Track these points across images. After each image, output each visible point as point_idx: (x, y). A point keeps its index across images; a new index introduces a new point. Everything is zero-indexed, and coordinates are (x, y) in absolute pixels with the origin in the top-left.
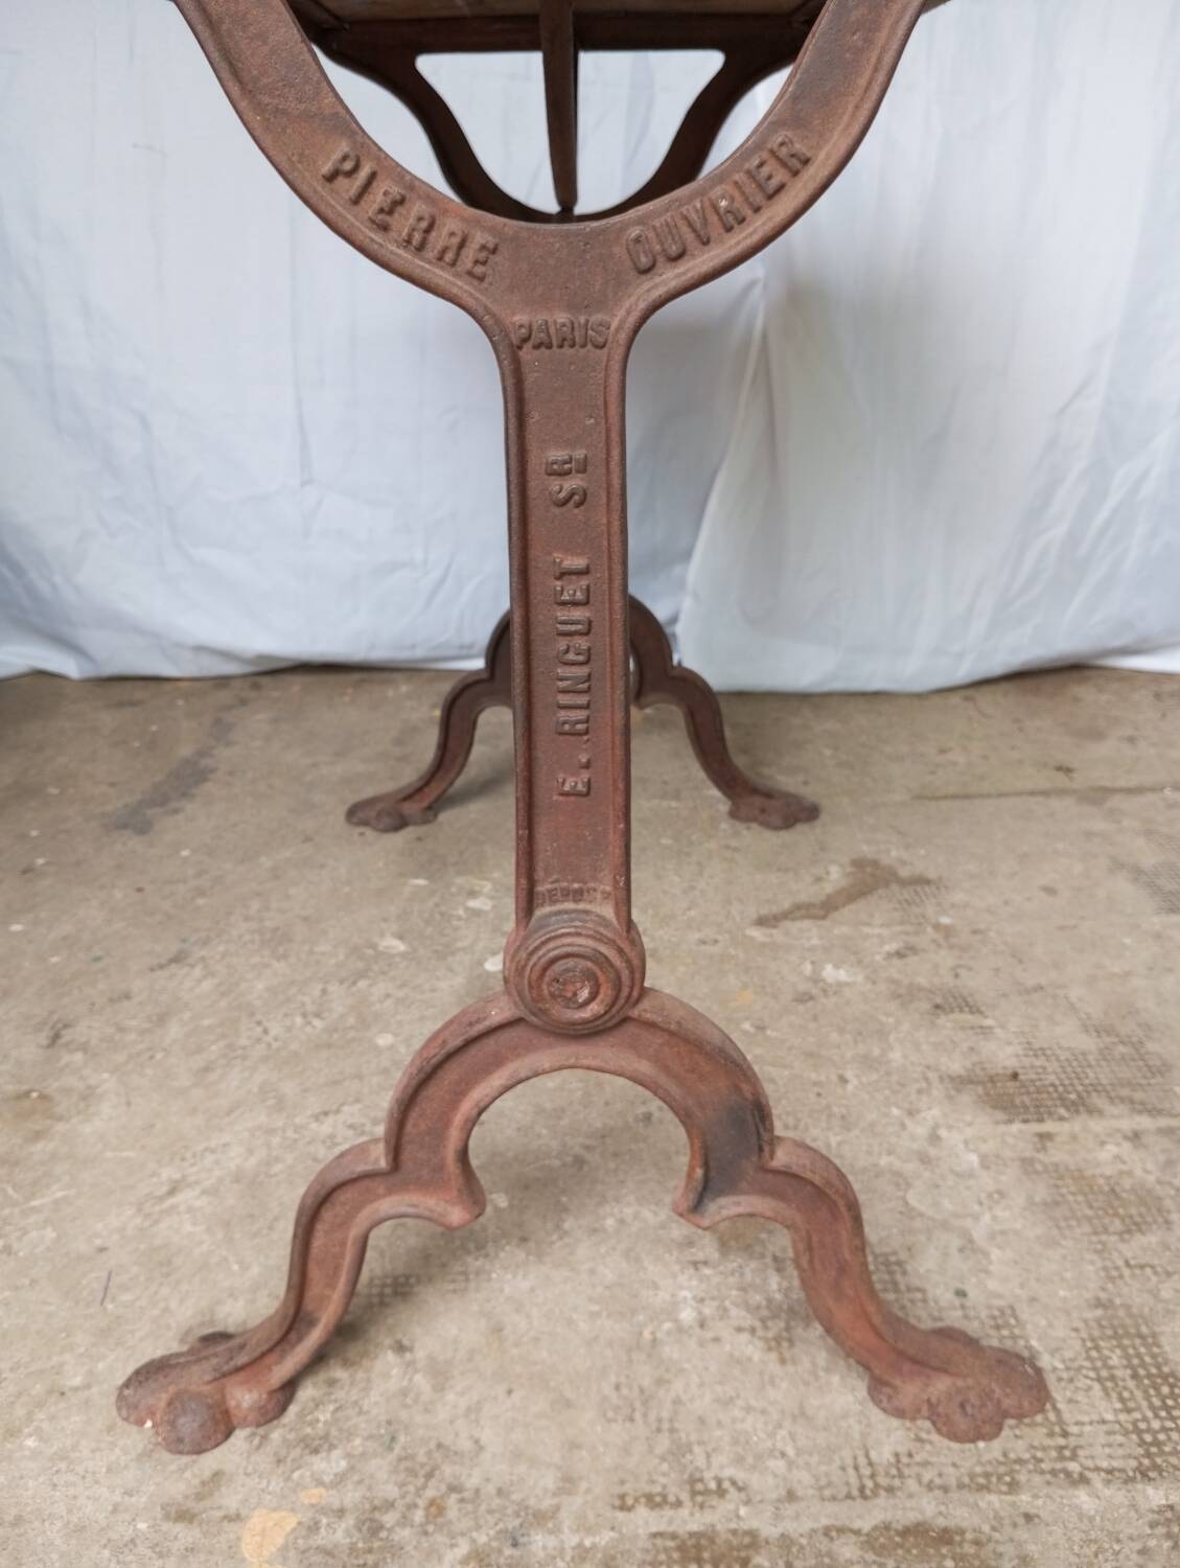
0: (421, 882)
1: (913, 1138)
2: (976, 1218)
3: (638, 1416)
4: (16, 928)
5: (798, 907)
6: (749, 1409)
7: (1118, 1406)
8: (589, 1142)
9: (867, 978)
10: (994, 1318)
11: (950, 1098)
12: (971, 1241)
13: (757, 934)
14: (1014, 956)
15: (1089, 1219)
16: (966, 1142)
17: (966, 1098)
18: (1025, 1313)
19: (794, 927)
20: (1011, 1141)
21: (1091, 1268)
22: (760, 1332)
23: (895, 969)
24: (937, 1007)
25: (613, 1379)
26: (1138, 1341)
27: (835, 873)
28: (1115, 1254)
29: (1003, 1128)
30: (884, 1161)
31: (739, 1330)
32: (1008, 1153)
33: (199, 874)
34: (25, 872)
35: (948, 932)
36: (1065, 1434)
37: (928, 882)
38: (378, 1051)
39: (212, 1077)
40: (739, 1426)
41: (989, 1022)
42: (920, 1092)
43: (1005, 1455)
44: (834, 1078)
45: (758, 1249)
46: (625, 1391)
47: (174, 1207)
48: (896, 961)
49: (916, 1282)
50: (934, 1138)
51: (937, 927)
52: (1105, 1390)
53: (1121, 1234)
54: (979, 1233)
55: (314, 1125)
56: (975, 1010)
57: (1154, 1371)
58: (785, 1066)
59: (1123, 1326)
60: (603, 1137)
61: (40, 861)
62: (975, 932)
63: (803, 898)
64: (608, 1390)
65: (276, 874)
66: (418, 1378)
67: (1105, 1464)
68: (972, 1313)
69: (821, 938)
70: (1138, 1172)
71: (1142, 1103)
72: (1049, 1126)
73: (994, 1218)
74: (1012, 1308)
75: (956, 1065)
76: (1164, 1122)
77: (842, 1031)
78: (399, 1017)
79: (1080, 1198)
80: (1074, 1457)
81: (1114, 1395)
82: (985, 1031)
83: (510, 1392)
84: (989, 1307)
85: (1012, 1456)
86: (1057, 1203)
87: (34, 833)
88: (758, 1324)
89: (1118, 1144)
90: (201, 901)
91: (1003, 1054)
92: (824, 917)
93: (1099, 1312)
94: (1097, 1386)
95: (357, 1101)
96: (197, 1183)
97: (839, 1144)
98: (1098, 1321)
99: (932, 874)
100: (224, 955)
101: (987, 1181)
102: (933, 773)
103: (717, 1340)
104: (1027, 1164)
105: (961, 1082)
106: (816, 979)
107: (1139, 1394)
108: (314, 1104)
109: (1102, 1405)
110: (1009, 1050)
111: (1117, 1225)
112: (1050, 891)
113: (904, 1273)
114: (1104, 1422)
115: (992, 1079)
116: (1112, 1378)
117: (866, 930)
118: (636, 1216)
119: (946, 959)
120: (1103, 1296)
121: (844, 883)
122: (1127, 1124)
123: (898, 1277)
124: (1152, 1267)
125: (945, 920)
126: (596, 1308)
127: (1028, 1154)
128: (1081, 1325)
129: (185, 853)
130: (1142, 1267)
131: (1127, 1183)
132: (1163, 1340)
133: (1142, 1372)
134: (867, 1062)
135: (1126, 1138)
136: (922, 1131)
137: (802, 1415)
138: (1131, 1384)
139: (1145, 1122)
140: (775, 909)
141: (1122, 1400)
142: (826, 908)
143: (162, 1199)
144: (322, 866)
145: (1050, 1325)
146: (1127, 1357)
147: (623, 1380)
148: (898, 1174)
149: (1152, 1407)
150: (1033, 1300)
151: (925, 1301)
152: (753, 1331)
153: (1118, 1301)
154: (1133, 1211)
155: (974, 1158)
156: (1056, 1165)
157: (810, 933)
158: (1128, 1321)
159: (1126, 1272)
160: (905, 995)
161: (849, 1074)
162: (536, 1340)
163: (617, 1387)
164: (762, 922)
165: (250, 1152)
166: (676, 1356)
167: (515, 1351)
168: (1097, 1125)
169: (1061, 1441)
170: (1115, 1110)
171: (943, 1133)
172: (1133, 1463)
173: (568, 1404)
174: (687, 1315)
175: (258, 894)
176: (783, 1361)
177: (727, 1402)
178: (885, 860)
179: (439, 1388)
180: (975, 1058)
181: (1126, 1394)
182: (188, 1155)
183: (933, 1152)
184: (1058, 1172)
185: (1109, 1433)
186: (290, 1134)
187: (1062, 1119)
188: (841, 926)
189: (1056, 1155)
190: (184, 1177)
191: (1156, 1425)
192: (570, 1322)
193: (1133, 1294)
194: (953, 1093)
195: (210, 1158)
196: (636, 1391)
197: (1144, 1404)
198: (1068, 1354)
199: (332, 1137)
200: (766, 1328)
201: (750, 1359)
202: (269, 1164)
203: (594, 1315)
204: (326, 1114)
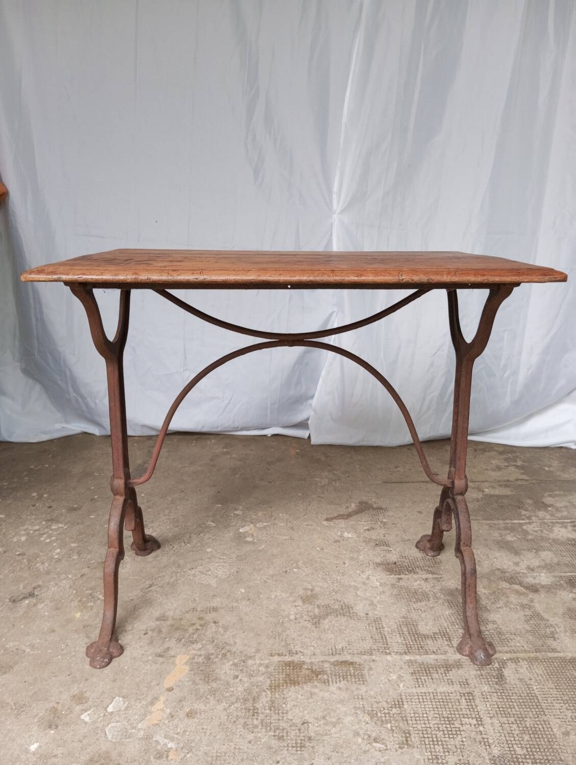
0: (220, 505)
1: (362, 578)
2: (376, 598)
3: (277, 638)
4: (92, 517)
5: (339, 516)
6: (306, 637)
7: (403, 639)
8: (268, 577)
9: (357, 536)
10: (374, 619)
11: (375, 568)
12: (373, 603)
13: (325, 523)
14: (404, 531)
15: (407, 599)
16: (377, 580)
17: (379, 569)
18: (383, 619)
19: (337, 521)
20: (390, 579)
21: (404, 610)
22: (311, 621)
23: (367, 534)
24: (377, 544)
25: (271, 630)
26: (412, 626)
27: (353, 505)
28: (411, 607)
29: (389, 576)
30: (352, 584)
31: (306, 620)
32: (388, 583)
33: (148, 502)
34: (91, 500)
35: (385, 523)
36: (387, 644)
37: (382, 509)
38: (207, 553)
39: (158, 559)
40: (303, 640)
41: (391, 549)
42: (366, 567)
43: (371, 648)
44: (342, 563)
45: (313, 603)
46: (274, 633)
47: (151, 590)
48: (367, 532)
49: (355, 611)
50: (368, 578)
51: (382, 522)
52: (400, 635)
53: (414, 602)
54: (375, 601)
55: (189, 571)
56: (388, 545)
57: (414, 632)
58: (328, 559)
59: (409, 623)
60: (273, 576)
61: (96, 497)
62: (393, 524)
63: (342, 513)
64: (269, 632)
65: (173, 502)
66: (220, 629)
67: (396, 651)
68: (369, 618)
69: (345, 524)
70: (424, 588)
71: (431, 571)
72: (402, 576)
73: (380, 598)
74: (380, 618)
75: (378, 560)
76: (435, 576)
77: (346, 550)
78: (213, 544)
79: (406, 594)
80: (388, 649)
81: (402, 637)
82: (389, 551)
83: (244, 632)
84: (374, 617)
85: (372, 648)
86: (399, 595)
87: (92, 488)
88: (310, 619)
89: (420, 581)
90: (149, 510)
91: (393, 557)
92: (347, 519)
93: (404, 619)
94: (398, 635)
95: (201, 565)
96: (157, 585)
97: (341, 579)
98: (403, 621)
99: (384, 507)
100: (159, 526)
101: (381, 589)
102: (392, 474)
103: (299, 622)
104: (393, 586)
105: (378, 565)
106: (341, 536)
107: (409, 637)
108: (189, 566)
109: (398, 639)
110: (395, 556)
111: (414, 600)
112: (420, 512)
113: (352, 609)
114: (398, 642)
115: (388, 564)
116: (403, 633)
117: (359, 523)
118: (280, 595)
119: (382, 531)
120: (406, 616)
121: (355, 509)
122: (424, 576)
123: (351, 610)
124: (421, 610)
125: (385, 520)
126: (268, 615)
127: (394, 583)
128: (397, 622)
129: (143, 495)
130: (418, 610)
131: (420, 591)
132: (419, 626)
133: (411, 632)
134: (352, 559)
135: (423, 580)
136: (365, 577)
137: (320, 638)
138: (407, 635)
139: (430, 576)
140: (332, 516)
141: (404, 638)
142: (349, 516)
143: (147, 588)
144: (188, 500)
145: (389, 622)
146: (408, 629)
147: (274, 630)
148: (356, 587)
149: (412, 640)
150: (386, 616)
151: (357, 615)
152: (309, 621)
153: (409, 617)
154: (420, 597)
155: (378, 583)
156: (401, 586)
157: (342, 523)
158: (411, 622)
159: (413, 611)
160: (367, 541)
161: (347, 562)
162: (251, 622)
163: (272, 632)
164: (327, 520)
165: (171, 577)
166: (288, 625)
167: (245, 624)
168: (415, 576)
169: (386, 646)
170: (422, 573)
171: (371, 577)
172: (403, 651)
173: (259, 635)
174: (292, 617)
175: (168, 508)
176: (316, 627)
177: (300, 636)
178: (370, 502)
179: (225, 631)
180: (385, 558)
181: (405, 637)
182: (153, 578)
183: (367, 582)
184: (401, 587)
185: (399, 645)
186: (182, 573)
187: (406, 574)
188: (352, 522)
189: (402, 583)
190: (153, 583)
191: (412, 643)
192: (260, 618)
193: (414, 615)
194: (376, 567)
195: (160, 579)
196: (277, 633)
197: (410, 639)
198: (393, 628)
199: (195, 574)
200: (313, 620)
201: (308, 627)
202: (177, 581)
203: (267, 617)
204: (193, 569)
